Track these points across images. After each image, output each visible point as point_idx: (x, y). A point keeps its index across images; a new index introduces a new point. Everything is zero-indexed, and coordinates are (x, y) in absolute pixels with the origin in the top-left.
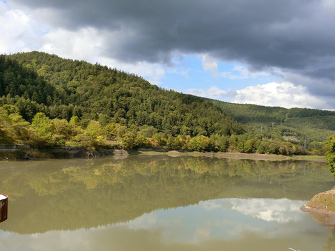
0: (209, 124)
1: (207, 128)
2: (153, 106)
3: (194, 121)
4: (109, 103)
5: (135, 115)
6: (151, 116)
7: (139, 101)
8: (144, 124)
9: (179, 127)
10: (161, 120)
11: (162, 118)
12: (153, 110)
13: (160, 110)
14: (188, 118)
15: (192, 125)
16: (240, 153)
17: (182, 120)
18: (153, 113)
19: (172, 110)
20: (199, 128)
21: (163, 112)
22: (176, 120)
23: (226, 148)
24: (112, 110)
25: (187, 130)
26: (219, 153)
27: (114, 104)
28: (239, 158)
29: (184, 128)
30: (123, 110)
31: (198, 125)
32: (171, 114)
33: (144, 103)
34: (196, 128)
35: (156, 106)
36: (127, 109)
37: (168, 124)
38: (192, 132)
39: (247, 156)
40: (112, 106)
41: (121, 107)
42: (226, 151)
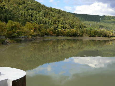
0: (71, 24)
1: (70, 25)
2: (45, 15)
3: (64, 22)
4: (23, 13)
5: (36, 19)
6: (44, 20)
7: (37, 12)
8: (41, 24)
9: (58, 25)
10: (49, 21)
11: (49, 20)
12: (45, 17)
13: (48, 17)
14: (61, 21)
15: (63, 24)
16: (89, 37)
17: (58, 21)
18: (45, 18)
19: (54, 17)
20: (67, 25)
21: (49, 18)
22: (56, 21)
23: (82, 34)
24: (25, 17)
25: (61, 26)
26: (79, 37)
27: (26, 14)
28: (88, 39)
29: (60, 25)
30: (30, 17)
31: (66, 24)
32: (53, 18)
33: (40, 13)
34: (65, 25)
35: (46, 15)
36: (32, 16)
37: (52, 24)
38: (63, 27)
39: (92, 38)
40: (25, 15)
41: (29, 15)
42: (82, 36)
